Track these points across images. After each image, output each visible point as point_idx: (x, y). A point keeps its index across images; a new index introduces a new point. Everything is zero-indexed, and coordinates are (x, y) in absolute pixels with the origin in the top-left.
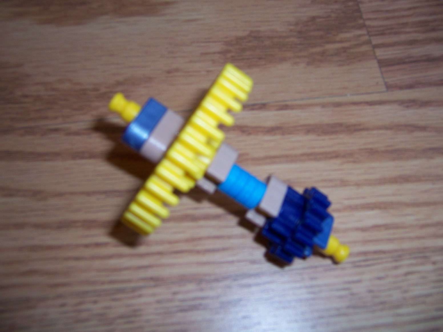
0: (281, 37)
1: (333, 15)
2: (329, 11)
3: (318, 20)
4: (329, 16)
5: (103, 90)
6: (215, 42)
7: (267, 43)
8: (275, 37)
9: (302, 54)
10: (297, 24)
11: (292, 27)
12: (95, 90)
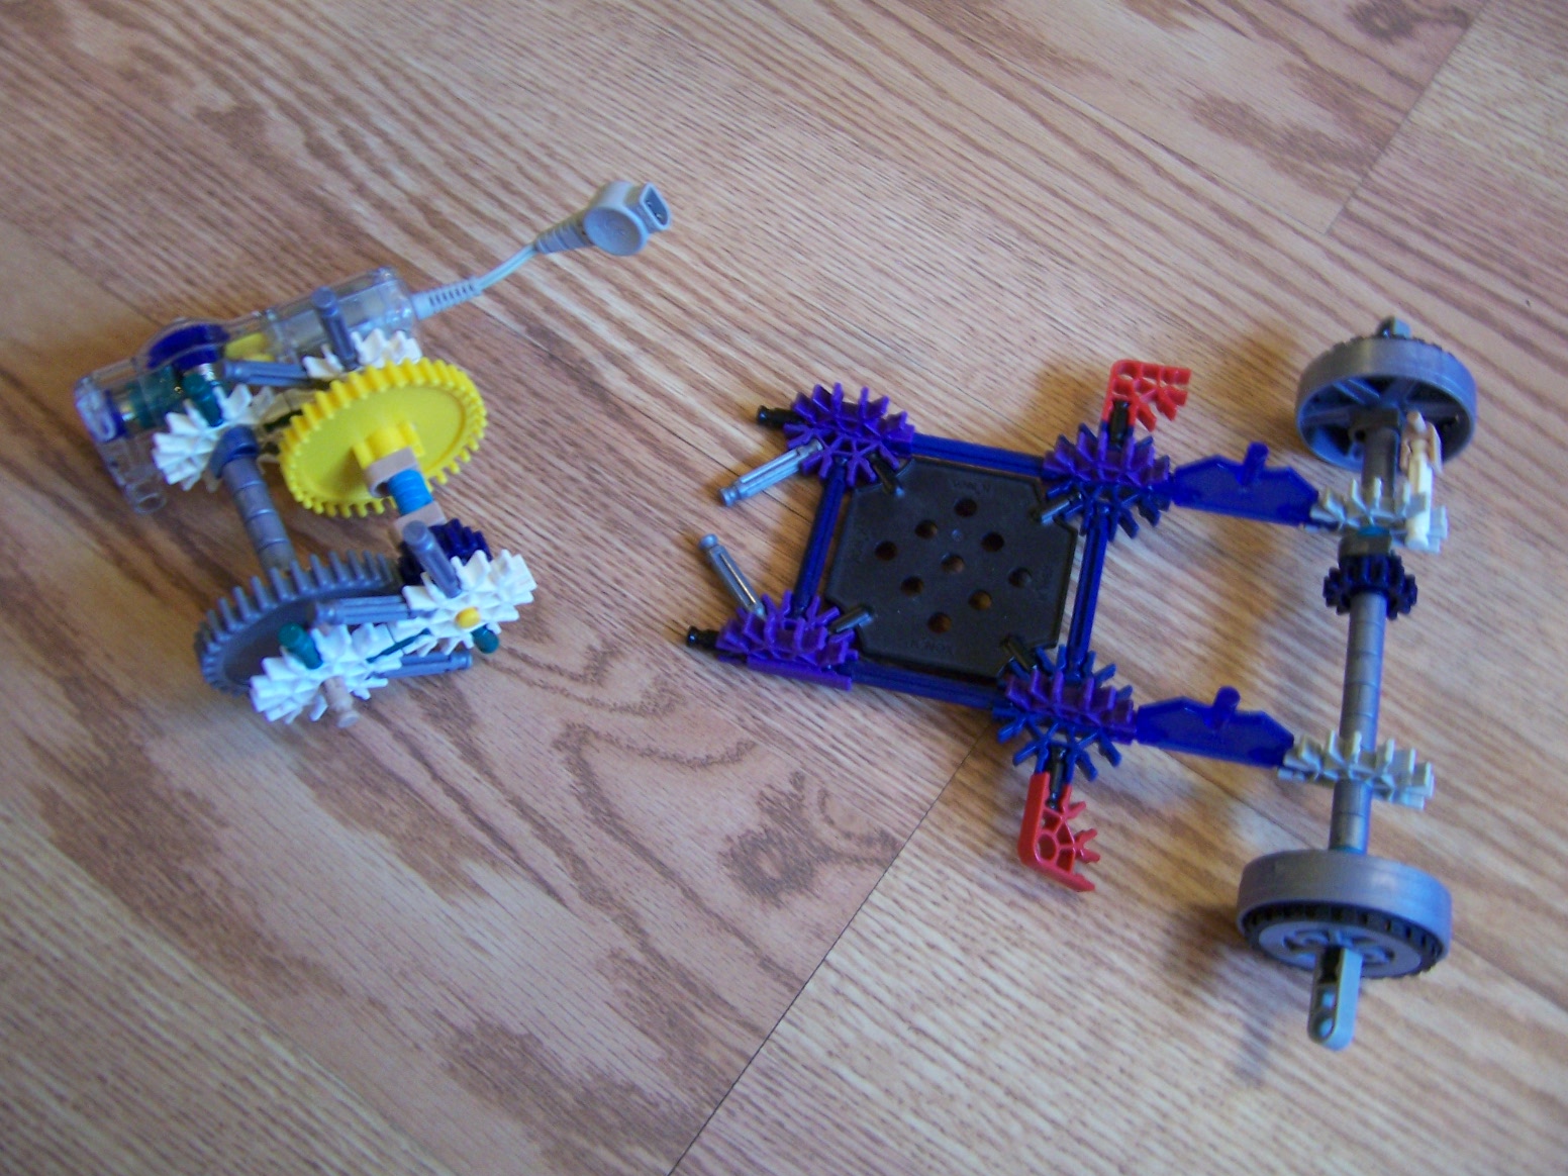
0: (557, 1079)
1: (664, 1107)
2: (666, 1095)
3: (635, 1097)
4: (656, 1105)
5: (278, 956)
6: (468, 1007)
7: (530, 1071)
8: (550, 1072)
9: (556, 1131)
10: (600, 1077)
11: (588, 1077)
12: (269, 946)
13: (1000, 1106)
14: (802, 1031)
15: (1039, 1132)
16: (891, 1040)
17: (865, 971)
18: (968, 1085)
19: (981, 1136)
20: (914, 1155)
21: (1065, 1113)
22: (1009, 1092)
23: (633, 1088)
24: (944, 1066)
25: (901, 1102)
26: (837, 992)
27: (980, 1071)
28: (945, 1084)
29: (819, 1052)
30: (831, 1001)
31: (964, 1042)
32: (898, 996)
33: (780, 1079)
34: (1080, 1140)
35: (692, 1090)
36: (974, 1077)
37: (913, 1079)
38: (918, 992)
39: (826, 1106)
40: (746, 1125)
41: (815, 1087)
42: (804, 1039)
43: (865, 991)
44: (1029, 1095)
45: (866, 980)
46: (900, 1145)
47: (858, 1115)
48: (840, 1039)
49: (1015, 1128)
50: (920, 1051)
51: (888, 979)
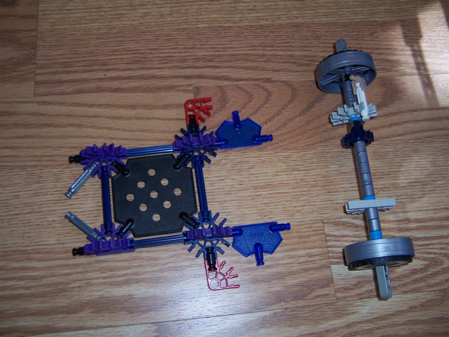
13: (96, 12)
14: (41, 26)
15: (108, 11)
16: (63, 15)
17: (47, 7)
18: (87, 12)
19: (96, 19)
20: (84, 32)
21: (111, 4)
22: (96, 8)
23: (11, 58)
24: (79, 12)
25: (74, 25)
26: (44, 15)
27: (87, 9)
28: (81, 15)
29: (49, 27)
30: (44, 17)
31: (79, 6)
32: (58, 7)
33: (44, 38)
34: (118, 7)
35: (25, 50)
36: (87, 10)
37: (74, 19)
38: (62, 3)
39: (58, 36)
40: (43, 50)
41: (52, 34)
42: (43, 27)
43: (50, 10)
44: (101, 6)
45: (49, 8)
46: (80, 32)
47: (66, 33)
48: (51, 22)
49: (103, 13)
50: (71, 13)
51: (54, 5)
